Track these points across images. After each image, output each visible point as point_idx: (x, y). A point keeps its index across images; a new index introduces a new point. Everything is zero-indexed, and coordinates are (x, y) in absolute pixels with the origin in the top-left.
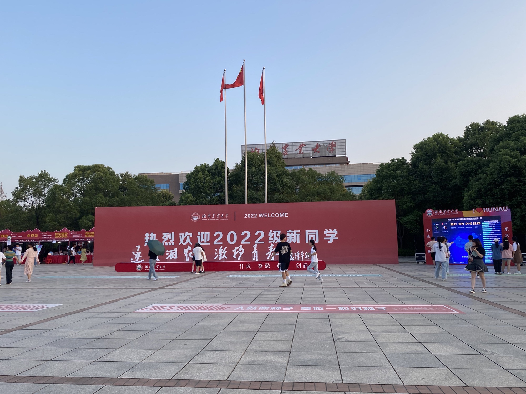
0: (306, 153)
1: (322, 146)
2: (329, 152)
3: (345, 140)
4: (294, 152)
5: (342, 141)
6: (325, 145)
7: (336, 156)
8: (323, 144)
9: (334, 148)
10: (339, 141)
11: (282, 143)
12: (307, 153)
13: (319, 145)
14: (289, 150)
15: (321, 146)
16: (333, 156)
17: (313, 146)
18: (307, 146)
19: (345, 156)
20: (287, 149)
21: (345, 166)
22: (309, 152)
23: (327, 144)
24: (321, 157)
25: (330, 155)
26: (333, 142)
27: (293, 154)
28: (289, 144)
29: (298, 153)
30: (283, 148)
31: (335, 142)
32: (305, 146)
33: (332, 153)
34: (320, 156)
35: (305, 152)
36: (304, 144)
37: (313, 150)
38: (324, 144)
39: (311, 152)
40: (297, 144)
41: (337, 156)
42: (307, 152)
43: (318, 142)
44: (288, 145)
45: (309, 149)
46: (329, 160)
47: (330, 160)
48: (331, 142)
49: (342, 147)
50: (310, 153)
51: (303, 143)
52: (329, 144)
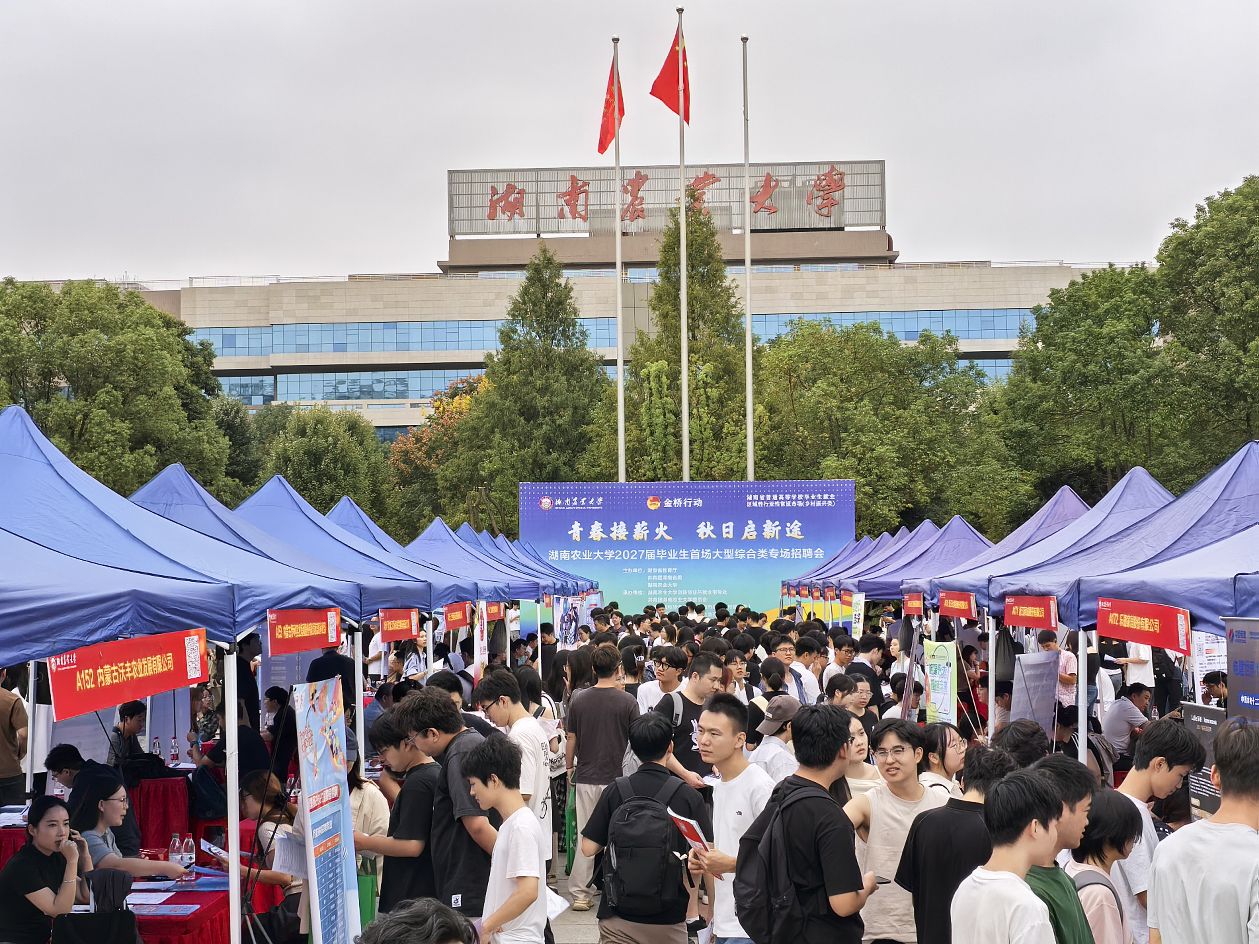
1: (788, 184)
2: (817, 210)
3: (882, 163)
5: (871, 168)
6: (800, 182)
7: (842, 229)
8: (790, 178)
9: (836, 195)
10: (856, 168)
11: (623, 168)
13: (777, 181)
14: (650, 197)
15: (784, 185)
16: (831, 229)
18: (724, 183)
19: (878, 228)
20: (641, 194)
21: (881, 272)
23: (808, 178)
24: (782, 230)
25: (820, 226)
26: (833, 169)
28: (649, 173)
30: (625, 190)
32: (716, 185)
33: (828, 216)
34: (778, 227)
36: (713, 176)
38: (794, 176)
40: (684, 173)
41: (847, 229)
43: (769, 170)
44: (646, 178)
46: (816, 243)
48: (826, 169)
49: (870, 192)
51: (711, 172)
52: (815, 178)
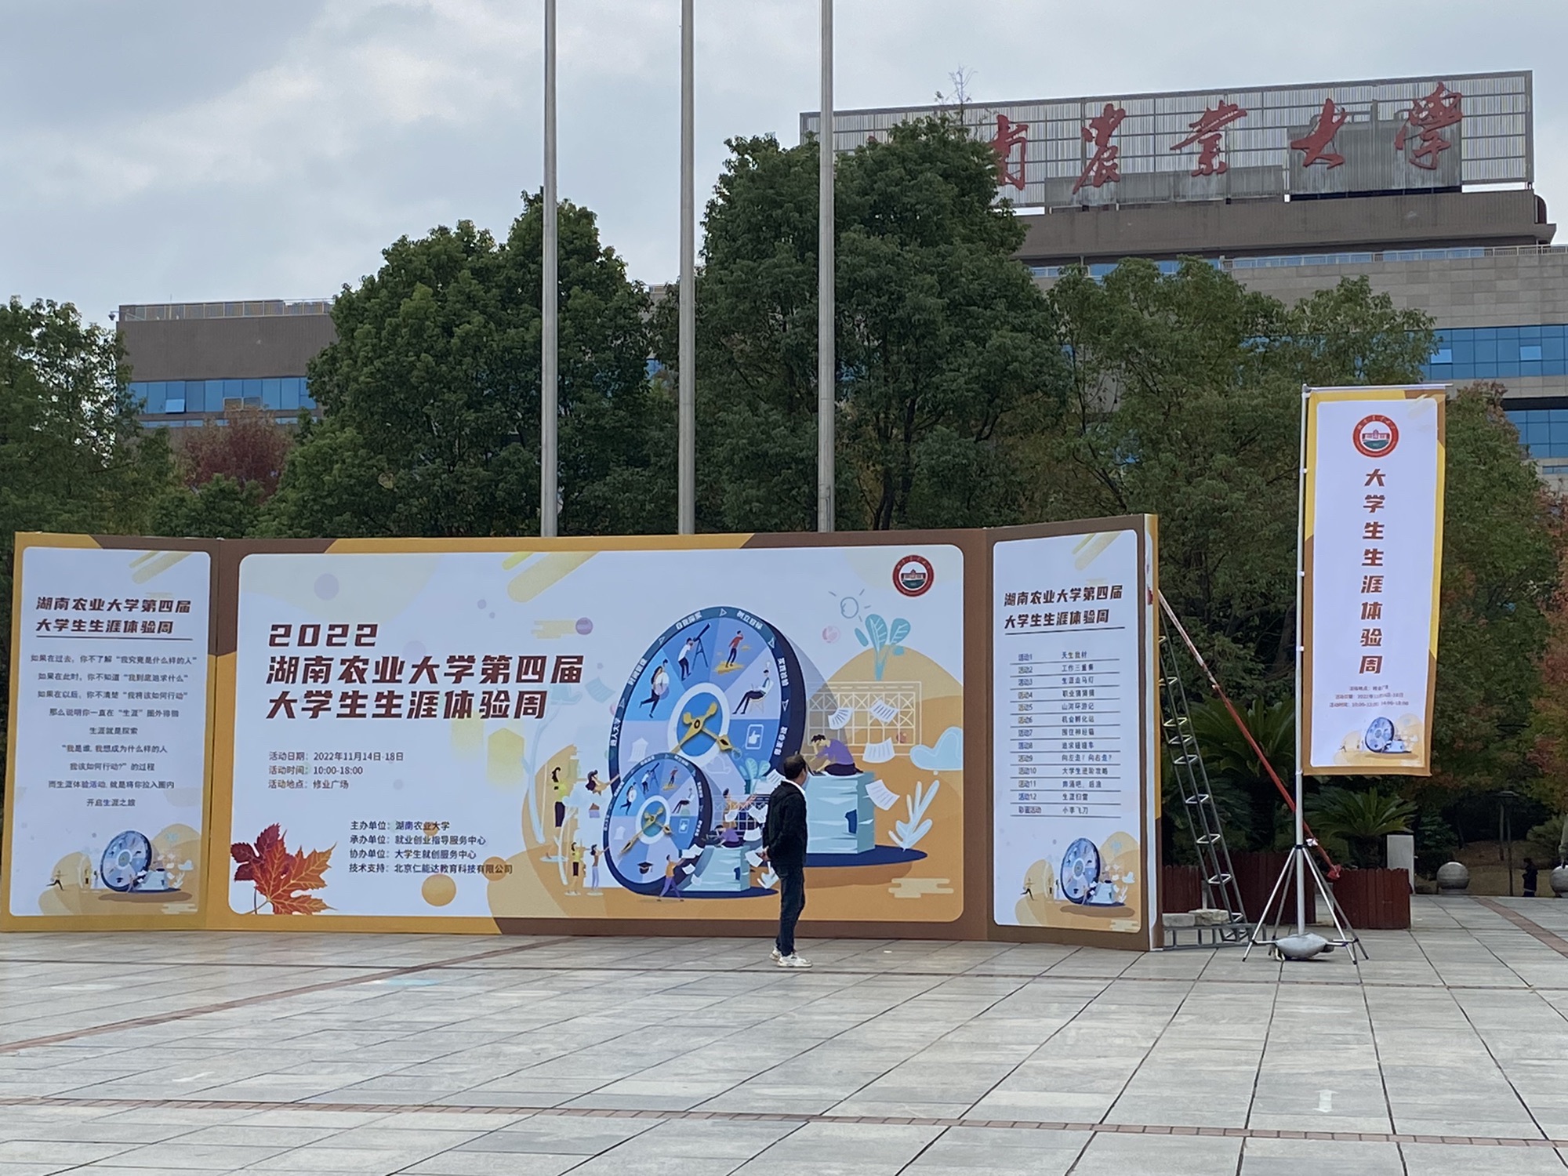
0: (1247, 171)
1: (1366, 118)
2: (1415, 159)
3: (1527, 75)
4: (1167, 165)
5: (1507, 85)
6: (1386, 113)
7: (1459, 189)
8: (1366, 107)
9: (1447, 131)
10: (1486, 86)
11: (1083, 101)
12: (1256, 169)
13: (1344, 114)
14: (1127, 147)
15: (1358, 118)
16: (1437, 190)
17: (1302, 118)
18: (1253, 118)
19: (1521, 186)
20: (1113, 142)
22: (1270, 159)
23: (1397, 106)
24: (1352, 195)
25: (1418, 185)
26: (1441, 88)
27: (1155, 176)
28: (1128, 106)
29: (1194, 167)
30: (1087, 136)
31: (1451, 87)
32: (1239, 121)
33: (1432, 168)
34: (1347, 189)
35: (1238, 161)
36: (1234, 107)
37: (1293, 147)
38: (1376, 102)
39: (1282, 158)
40: (1184, 104)
41: (1465, 189)
42: (1254, 160)
43: (1330, 94)
44: (1122, 114)
45: (1268, 138)
46: (1411, 215)
47: (1414, 217)
48: (1429, 89)
49: (1507, 125)
50: (1279, 168)
51: (1231, 100)
52: (1411, 105)
